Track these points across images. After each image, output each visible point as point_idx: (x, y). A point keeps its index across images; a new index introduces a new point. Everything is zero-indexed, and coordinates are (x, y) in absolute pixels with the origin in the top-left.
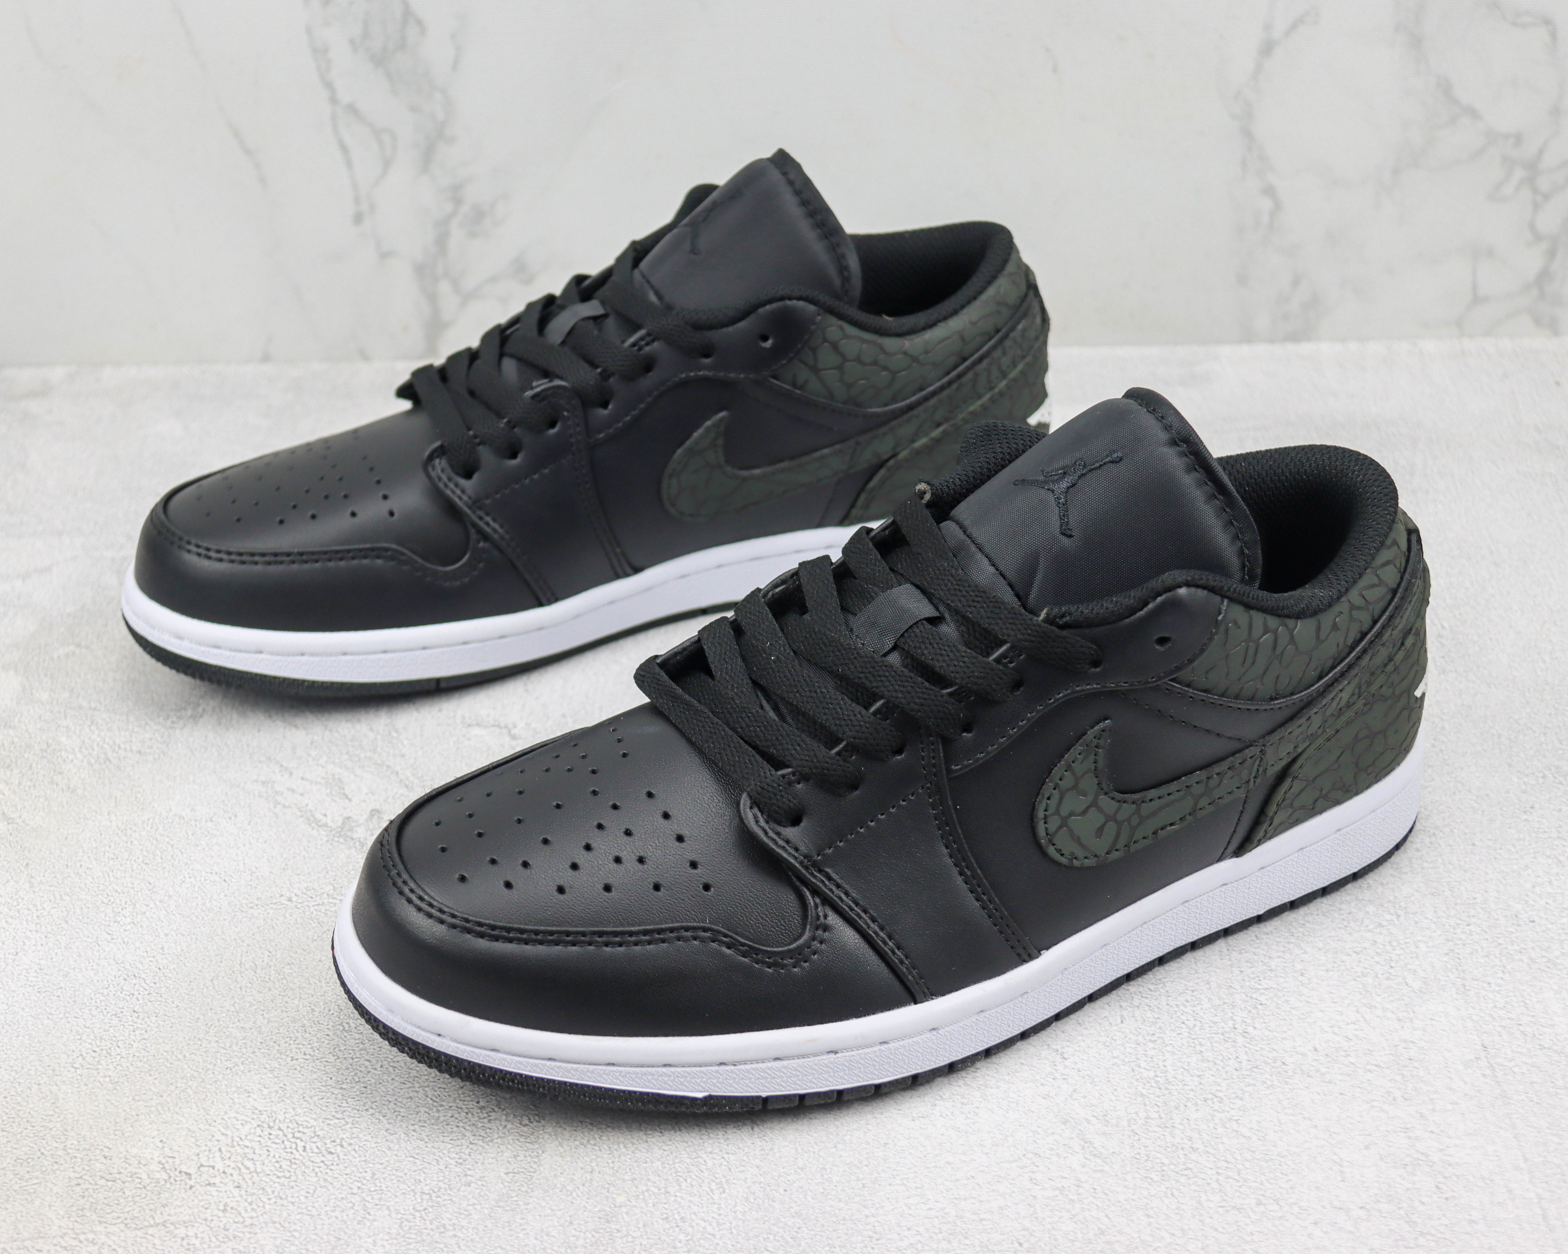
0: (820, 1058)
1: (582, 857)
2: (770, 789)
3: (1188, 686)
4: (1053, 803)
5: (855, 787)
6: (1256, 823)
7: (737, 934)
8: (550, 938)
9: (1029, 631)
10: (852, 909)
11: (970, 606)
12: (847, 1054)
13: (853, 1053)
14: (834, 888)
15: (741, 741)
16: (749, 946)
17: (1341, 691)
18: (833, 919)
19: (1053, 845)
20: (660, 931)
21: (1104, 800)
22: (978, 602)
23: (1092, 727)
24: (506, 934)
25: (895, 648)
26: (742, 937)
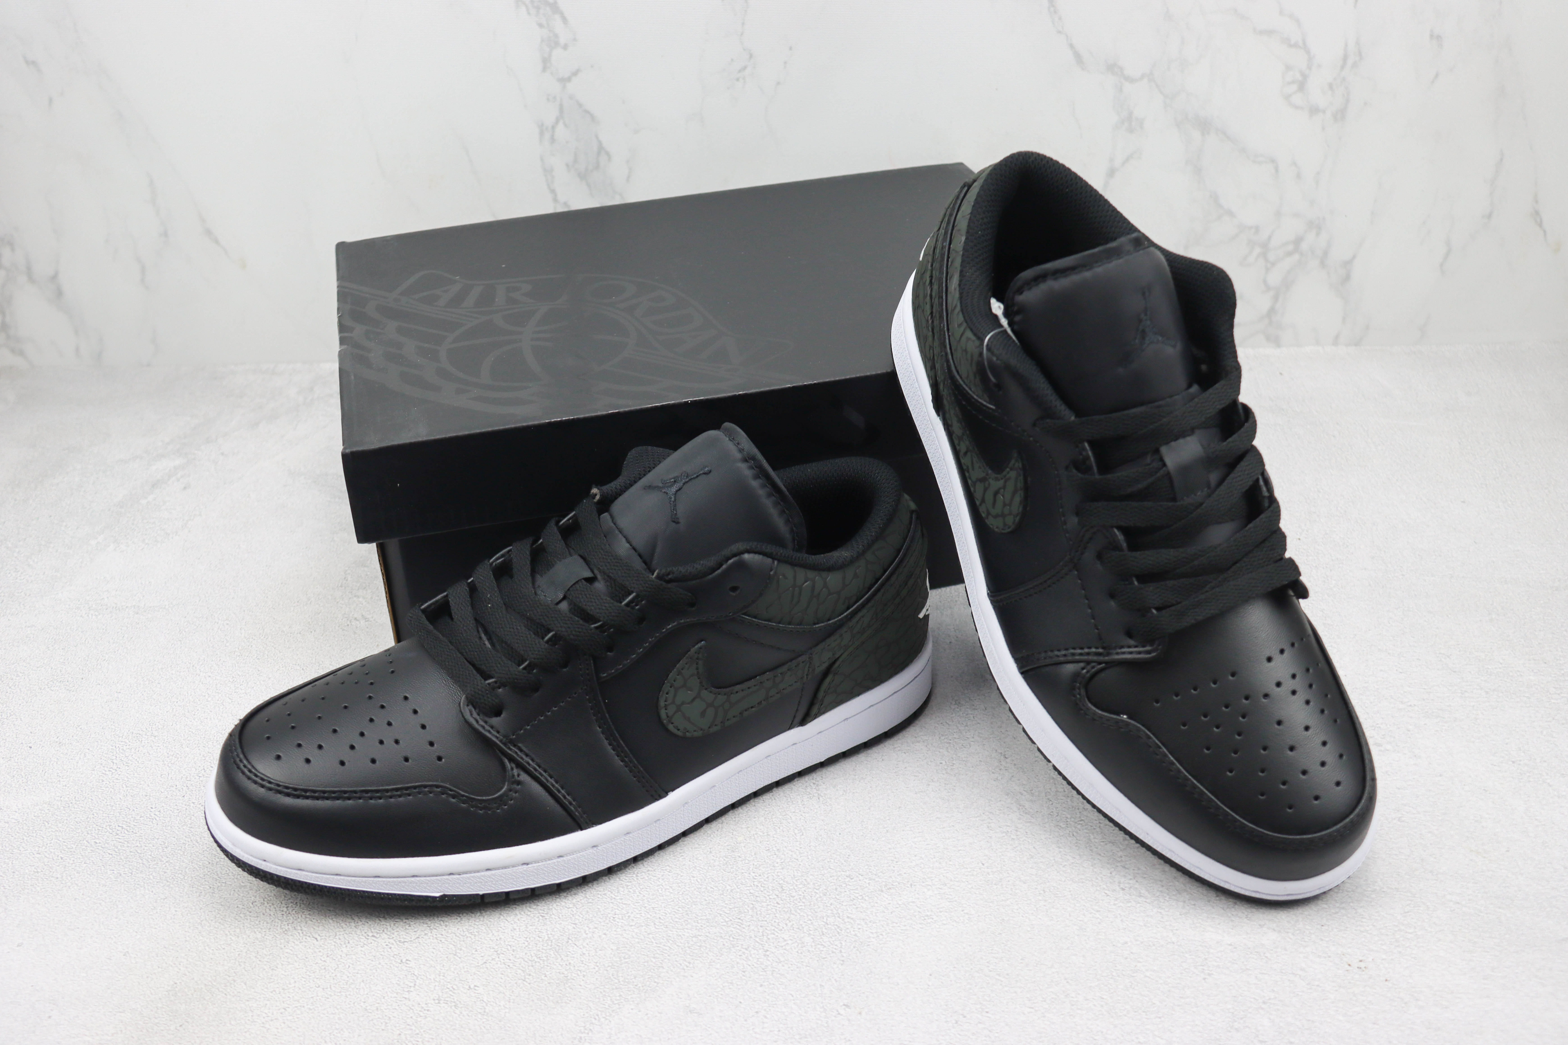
0: (517, 868)
1: (357, 742)
2: (480, 693)
3: (755, 617)
4: (671, 696)
5: (536, 690)
6: (812, 704)
7: (459, 789)
8: (333, 795)
9: (647, 585)
10: (536, 770)
11: (612, 569)
12: (535, 865)
13: (539, 864)
14: (524, 757)
15: (465, 661)
16: (466, 796)
17: (863, 617)
18: (524, 777)
19: (672, 723)
20: (407, 788)
21: (704, 693)
22: (617, 566)
23: (694, 646)
24: (304, 793)
25: (564, 598)
26: (463, 791)
